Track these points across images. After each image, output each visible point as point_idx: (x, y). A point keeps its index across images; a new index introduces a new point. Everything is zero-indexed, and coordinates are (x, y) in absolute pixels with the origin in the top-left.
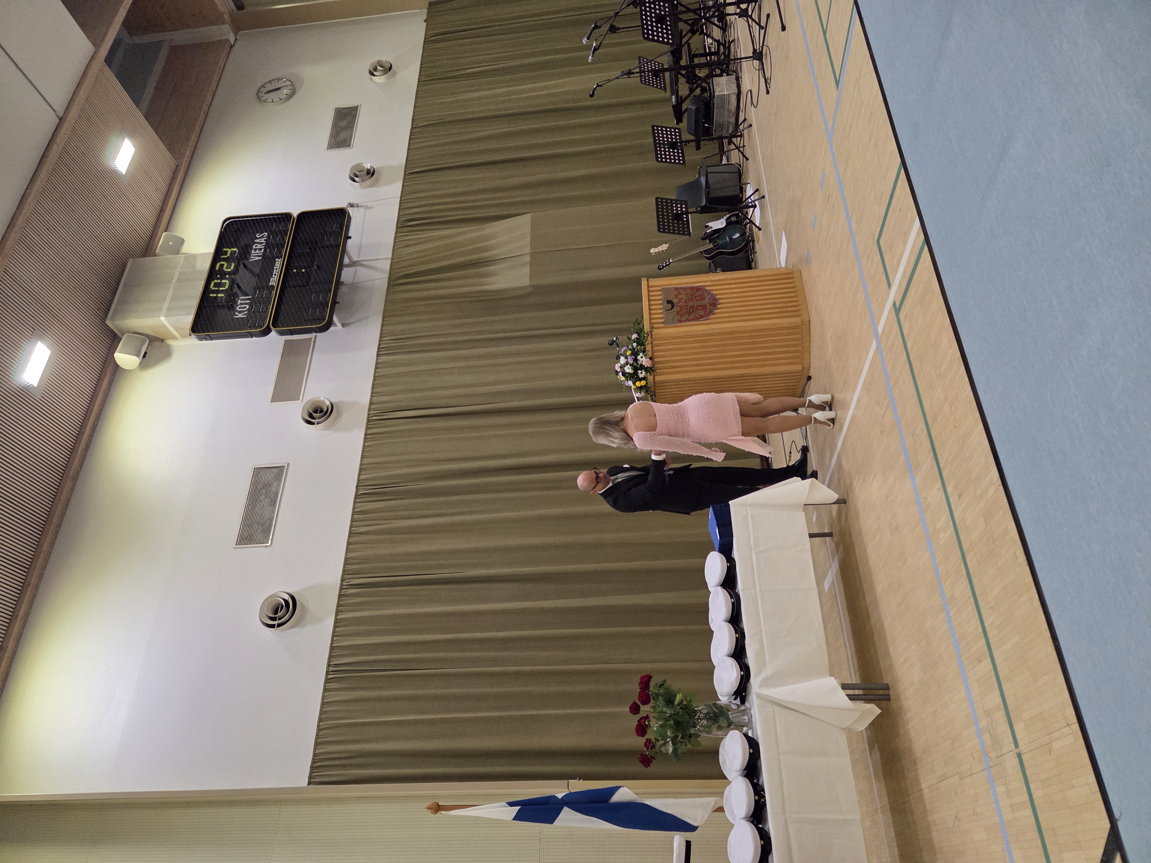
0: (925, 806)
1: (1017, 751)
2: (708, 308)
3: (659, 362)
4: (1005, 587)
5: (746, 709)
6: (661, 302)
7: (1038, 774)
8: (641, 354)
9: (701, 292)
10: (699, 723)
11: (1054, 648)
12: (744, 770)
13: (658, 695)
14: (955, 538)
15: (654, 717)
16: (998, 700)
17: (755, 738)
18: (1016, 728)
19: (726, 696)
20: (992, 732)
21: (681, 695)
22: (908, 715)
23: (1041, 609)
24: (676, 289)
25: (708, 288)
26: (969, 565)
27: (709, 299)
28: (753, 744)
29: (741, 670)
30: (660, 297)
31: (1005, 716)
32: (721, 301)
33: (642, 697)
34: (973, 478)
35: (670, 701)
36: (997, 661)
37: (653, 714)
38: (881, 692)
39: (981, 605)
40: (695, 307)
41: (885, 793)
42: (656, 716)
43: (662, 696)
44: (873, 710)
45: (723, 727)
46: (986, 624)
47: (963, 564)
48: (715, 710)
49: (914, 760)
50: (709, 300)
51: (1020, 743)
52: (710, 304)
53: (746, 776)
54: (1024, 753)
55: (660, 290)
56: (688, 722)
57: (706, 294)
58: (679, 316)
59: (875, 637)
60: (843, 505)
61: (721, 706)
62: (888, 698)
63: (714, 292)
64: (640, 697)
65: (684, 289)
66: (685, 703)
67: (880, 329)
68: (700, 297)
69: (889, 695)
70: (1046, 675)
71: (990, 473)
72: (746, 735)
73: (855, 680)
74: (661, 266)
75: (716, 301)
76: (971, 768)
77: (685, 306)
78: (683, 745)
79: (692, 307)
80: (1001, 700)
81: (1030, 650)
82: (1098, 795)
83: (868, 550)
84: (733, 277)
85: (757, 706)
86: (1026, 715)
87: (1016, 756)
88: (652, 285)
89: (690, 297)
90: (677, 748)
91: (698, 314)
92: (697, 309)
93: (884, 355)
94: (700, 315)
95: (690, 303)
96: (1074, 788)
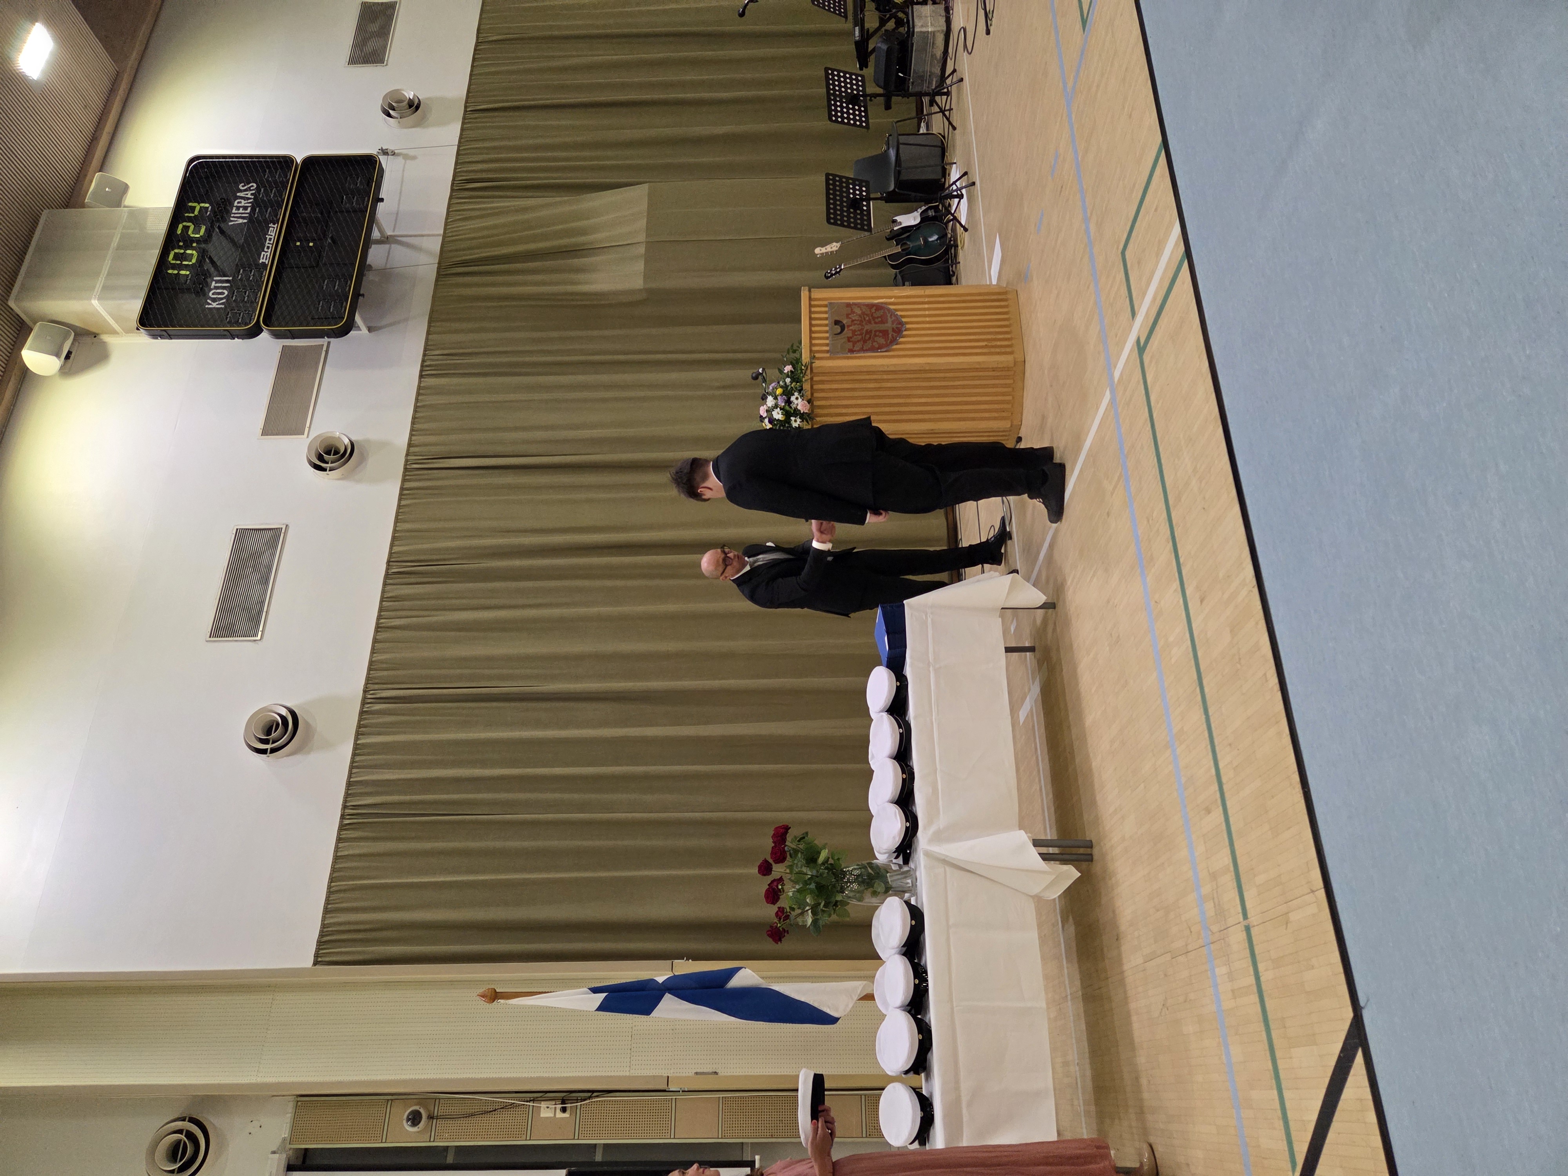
0: (1125, 992)
1: (1245, 923)
2: (890, 335)
3: (819, 407)
4: (1248, 718)
5: (909, 871)
6: (826, 322)
7: (1269, 951)
8: (796, 394)
9: (882, 311)
10: (848, 887)
11: (1302, 795)
12: (903, 946)
13: (796, 851)
14: (1191, 655)
15: (790, 879)
16: (1227, 860)
17: (919, 906)
18: (1246, 894)
19: (885, 853)
20: (1216, 899)
21: (827, 850)
22: (1114, 881)
23: (1291, 746)
24: (848, 305)
25: (892, 307)
26: (1206, 690)
27: (893, 322)
28: (916, 914)
29: (907, 820)
30: (826, 316)
31: (1235, 880)
32: (908, 326)
33: (776, 854)
34: (1220, 578)
35: (811, 860)
36: (1230, 812)
37: (789, 876)
38: (1082, 851)
39: (1216, 742)
40: (873, 332)
41: (1079, 978)
42: (793, 878)
43: (802, 853)
44: (1071, 873)
45: (879, 893)
46: (1221, 765)
47: (1198, 689)
48: (870, 871)
49: (1118, 935)
50: (893, 324)
51: (1250, 914)
52: (894, 330)
53: (904, 955)
54: (1254, 926)
55: (826, 306)
56: (834, 886)
57: (889, 318)
58: (851, 344)
59: (1080, 782)
60: (1051, 610)
61: (877, 866)
62: (1090, 858)
63: (899, 313)
64: (773, 853)
65: (859, 306)
66: (831, 861)
67: (1117, 374)
68: (880, 319)
69: (1091, 855)
70: (1289, 828)
71: (1243, 570)
72: (908, 903)
73: (1050, 834)
74: (828, 273)
75: (903, 325)
76: (1187, 945)
77: (859, 330)
78: (824, 915)
79: (869, 332)
80: (1231, 860)
81: (1273, 797)
82: (1342, 978)
83: (1079, 670)
84: (926, 294)
85: (925, 867)
86: (1260, 879)
87: (1244, 929)
88: (816, 297)
89: (867, 319)
90: (818, 919)
91: (877, 342)
92: (875, 335)
93: (1119, 410)
94: (879, 344)
95: (866, 326)
96: (1313, 969)
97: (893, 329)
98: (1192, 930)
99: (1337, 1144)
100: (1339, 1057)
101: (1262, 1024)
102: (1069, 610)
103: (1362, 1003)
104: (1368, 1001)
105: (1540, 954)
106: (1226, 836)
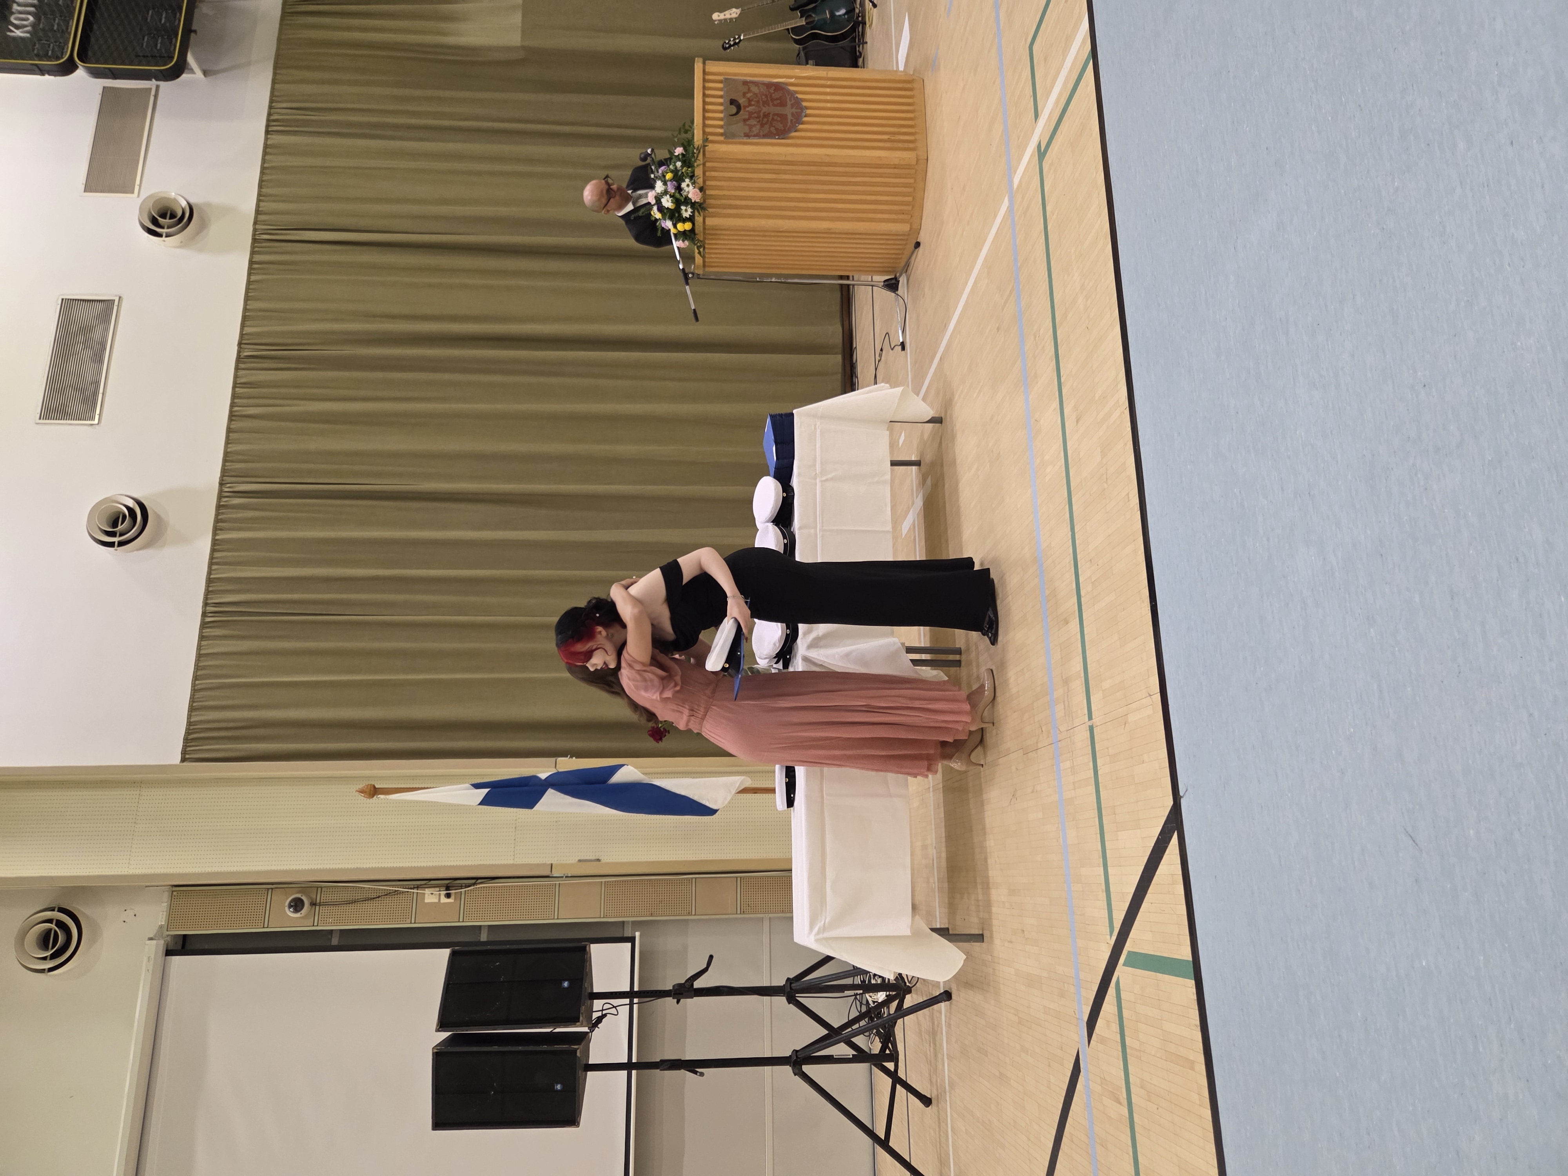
0: (981, 784)
1: (1090, 723)
2: (789, 121)
3: (712, 197)
4: (1109, 536)
6: (721, 100)
7: (1107, 748)
8: (687, 180)
9: (781, 92)
11: (1150, 608)
14: (1064, 474)
16: (1080, 667)
18: (1093, 699)
19: (765, 658)
20: (1066, 703)
23: (1144, 562)
24: (745, 83)
25: (792, 88)
26: (1074, 508)
27: (792, 106)
30: (721, 93)
31: (1084, 685)
32: (809, 112)
34: (1097, 398)
36: (1086, 623)
38: (951, 657)
39: (1078, 556)
40: (771, 115)
46: (1081, 579)
47: (1067, 506)
50: (792, 108)
51: (1095, 715)
54: (1097, 727)
55: (720, 82)
57: (788, 100)
58: (746, 127)
60: (937, 425)
62: (958, 663)
63: (800, 96)
65: (756, 84)
67: (1016, 180)
68: (779, 101)
69: (960, 661)
70: (1136, 638)
71: (1118, 393)
74: (726, 44)
75: (802, 111)
76: (1037, 743)
77: (755, 113)
79: (766, 115)
80: (1082, 668)
81: (1124, 610)
82: (1167, 771)
83: (960, 485)
84: (829, 76)
86: (1106, 684)
87: (1088, 729)
88: (710, 71)
89: (765, 99)
91: (774, 127)
92: (773, 119)
93: (1016, 219)
94: (777, 129)
95: (764, 108)
96: (1143, 763)
97: (792, 114)
98: (1043, 729)
99: (1149, 912)
100: (1158, 838)
101: (1096, 811)
102: (955, 425)
103: (1181, 794)
104: (1186, 791)
105: (1333, 752)
106: (1080, 645)
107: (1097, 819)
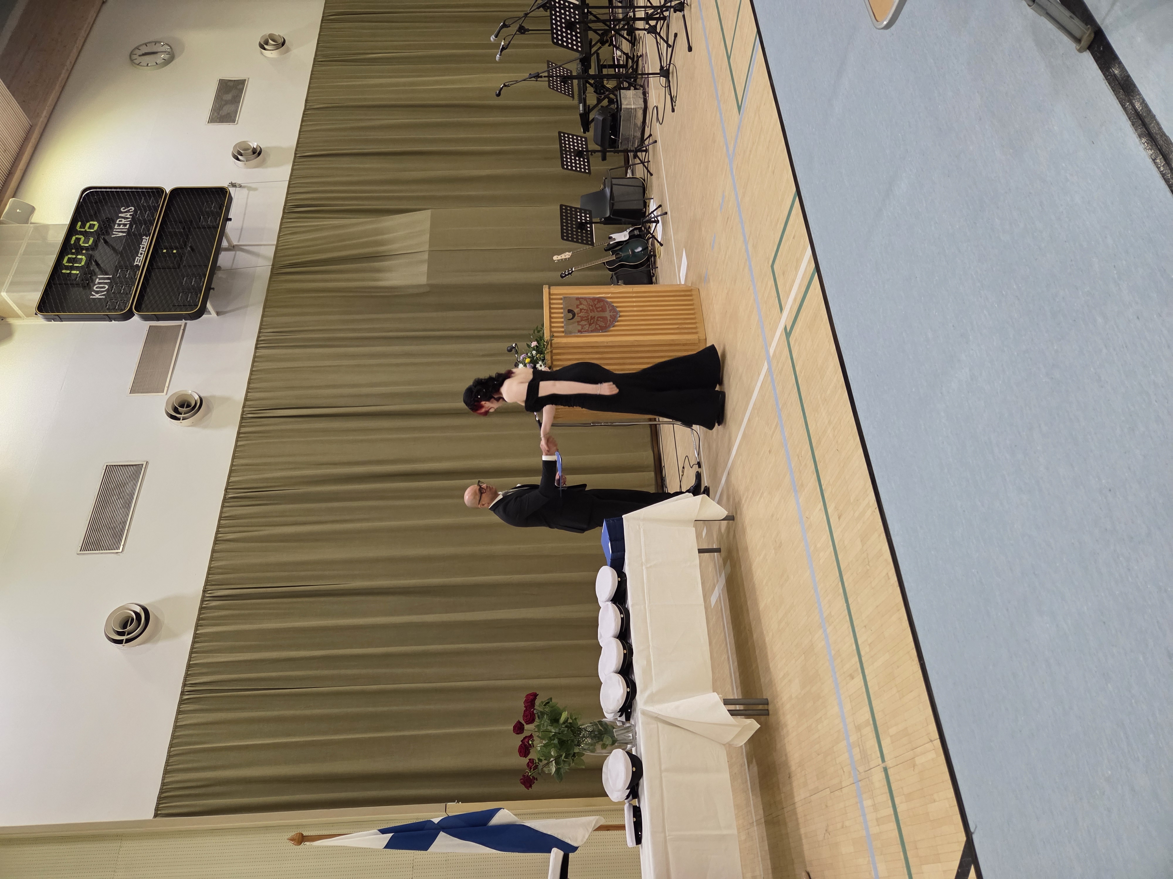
0: (797, 819)
1: (883, 765)
2: (608, 320)
4: (877, 607)
5: (630, 726)
6: (562, 311)
8: (540, 363)
9: (602, 303)
10: (583, 741)
11: (919, 666)
12: (627, 789)
13: (543, 713)
14: (835, 558)
15: (538, 736)
16: (868, 716)
17: (639, 756)
18: (882, 743)
19: (612, 713)
20: (861, 746)
21: (567, 713)
22: (785, 731)
23: (909, 628)
24: (578, 299)
25: (609, 300)
26: (846, 584)
27: (610, 311)
28: (636, 762)
29: (628, 687)
30: (562, 306)
31: (874, 732)
32: (621, 314)
33: (527, 716)
34: (852, 501)
35: (555, 720)
36: (868, 678)
37: (537, 734)
38: (760, 707)
39: (855, 623)
40: (596, 318)
41: (761, 807)
42: (540, 735)
43: (547, 715)
44: (752, 725)
45: (607, 745)
46: (859, 642)
47: (840, 583)
48: (600, 728)
49: (790, 774)
50: (610, 312)
51: (887, 758)
55: (561, 299)
56: (573, 741)
57: (607, 307)
58: (580, 326)
59: (757, 652)
60: (731, 522)
61: (606, 724)
62: (766, 713)
63: (615, 305)
64: (525, 716)
65: (585, 299)
66: (570, 721)
67: (771, 352)
68: (601, 309)
69: (768, 710)
70: (911, 691)
71: (867, 495)
72: (629, 754)
73: (736, 695)
74: (563, 274)
75: (617, 314)
76: (841, 782)
77: (585, 317)
78: (566, 765)
79: (593, 318)
80: (870, 716)
81: (898, 667)
82: (956, 809)
83: (753, 567)
84: (636, 290)
85: (642, 723)
86: (893, 731)
87: (883, 770)
88: (553, 293)
89: (591, 308)
90: (560, 768)
91: (599, 325)
92: (597, 320)
93: (774, 376)
94: (600, 326)
95: (591, 314)
96: (935, 802)
97: (611, 316)
98: (844, 770)
100: (958, 872)
101: (900, 846)
102: (744, 521)
103: (972, 830)
104: (976, 827)
105: (1098, 792)
106: (866, 697)
107: (902, 854)
